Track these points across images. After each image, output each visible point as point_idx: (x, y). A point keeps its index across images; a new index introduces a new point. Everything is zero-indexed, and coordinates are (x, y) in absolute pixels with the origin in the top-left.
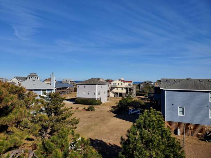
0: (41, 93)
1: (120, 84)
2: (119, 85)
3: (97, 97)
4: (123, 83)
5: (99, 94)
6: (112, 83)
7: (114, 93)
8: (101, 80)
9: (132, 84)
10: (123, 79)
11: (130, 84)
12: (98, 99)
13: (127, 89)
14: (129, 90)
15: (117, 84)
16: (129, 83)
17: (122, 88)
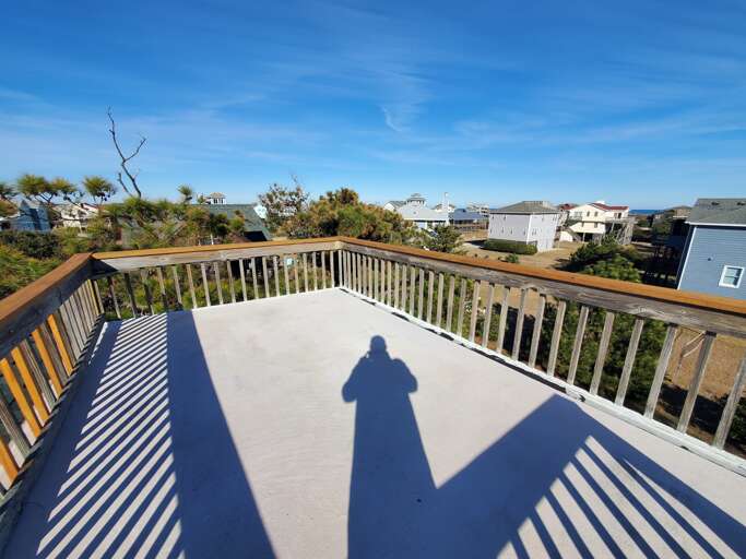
0: (425, 226)
1: (592, 214)
2: (588, 214)
3: (528, 240)
4: (600, 211)
5: (534, 233)
6: (572, 212)
7: (572, 233)
8: (545, 205)
9: (625, 214)
10: (603, 203)
11: (620, 215)
12: (530, 243)
13: (608, 225)
14: (614, 228)
15: (585, 215)
16: (618, 212)
17: (596, 223)
